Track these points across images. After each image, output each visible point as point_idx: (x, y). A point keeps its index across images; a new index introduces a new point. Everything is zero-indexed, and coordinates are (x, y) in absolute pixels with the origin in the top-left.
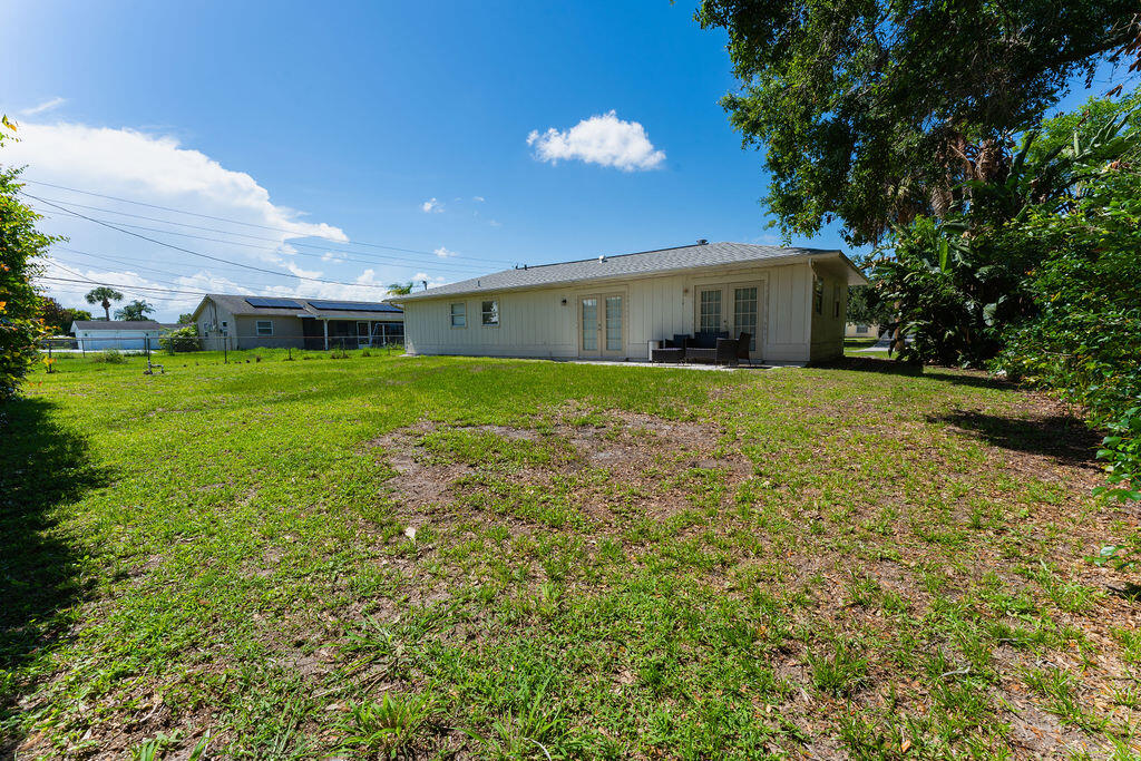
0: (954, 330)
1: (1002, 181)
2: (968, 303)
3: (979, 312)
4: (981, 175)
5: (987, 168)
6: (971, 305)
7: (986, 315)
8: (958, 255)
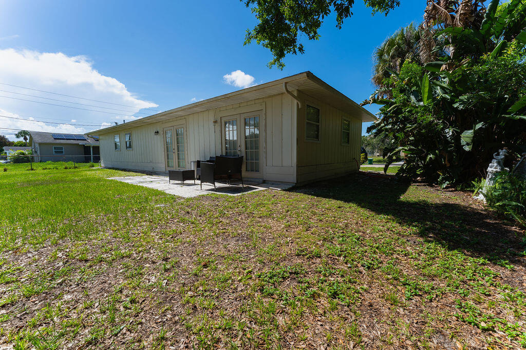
0: (434, 154)
1: (477, 28)
2: (447, 130)
3: (457, 137)
4: (459, 25)
5: (465, 18)
6: (449, 132)
7: (463, 141)
8: (439, 91)
